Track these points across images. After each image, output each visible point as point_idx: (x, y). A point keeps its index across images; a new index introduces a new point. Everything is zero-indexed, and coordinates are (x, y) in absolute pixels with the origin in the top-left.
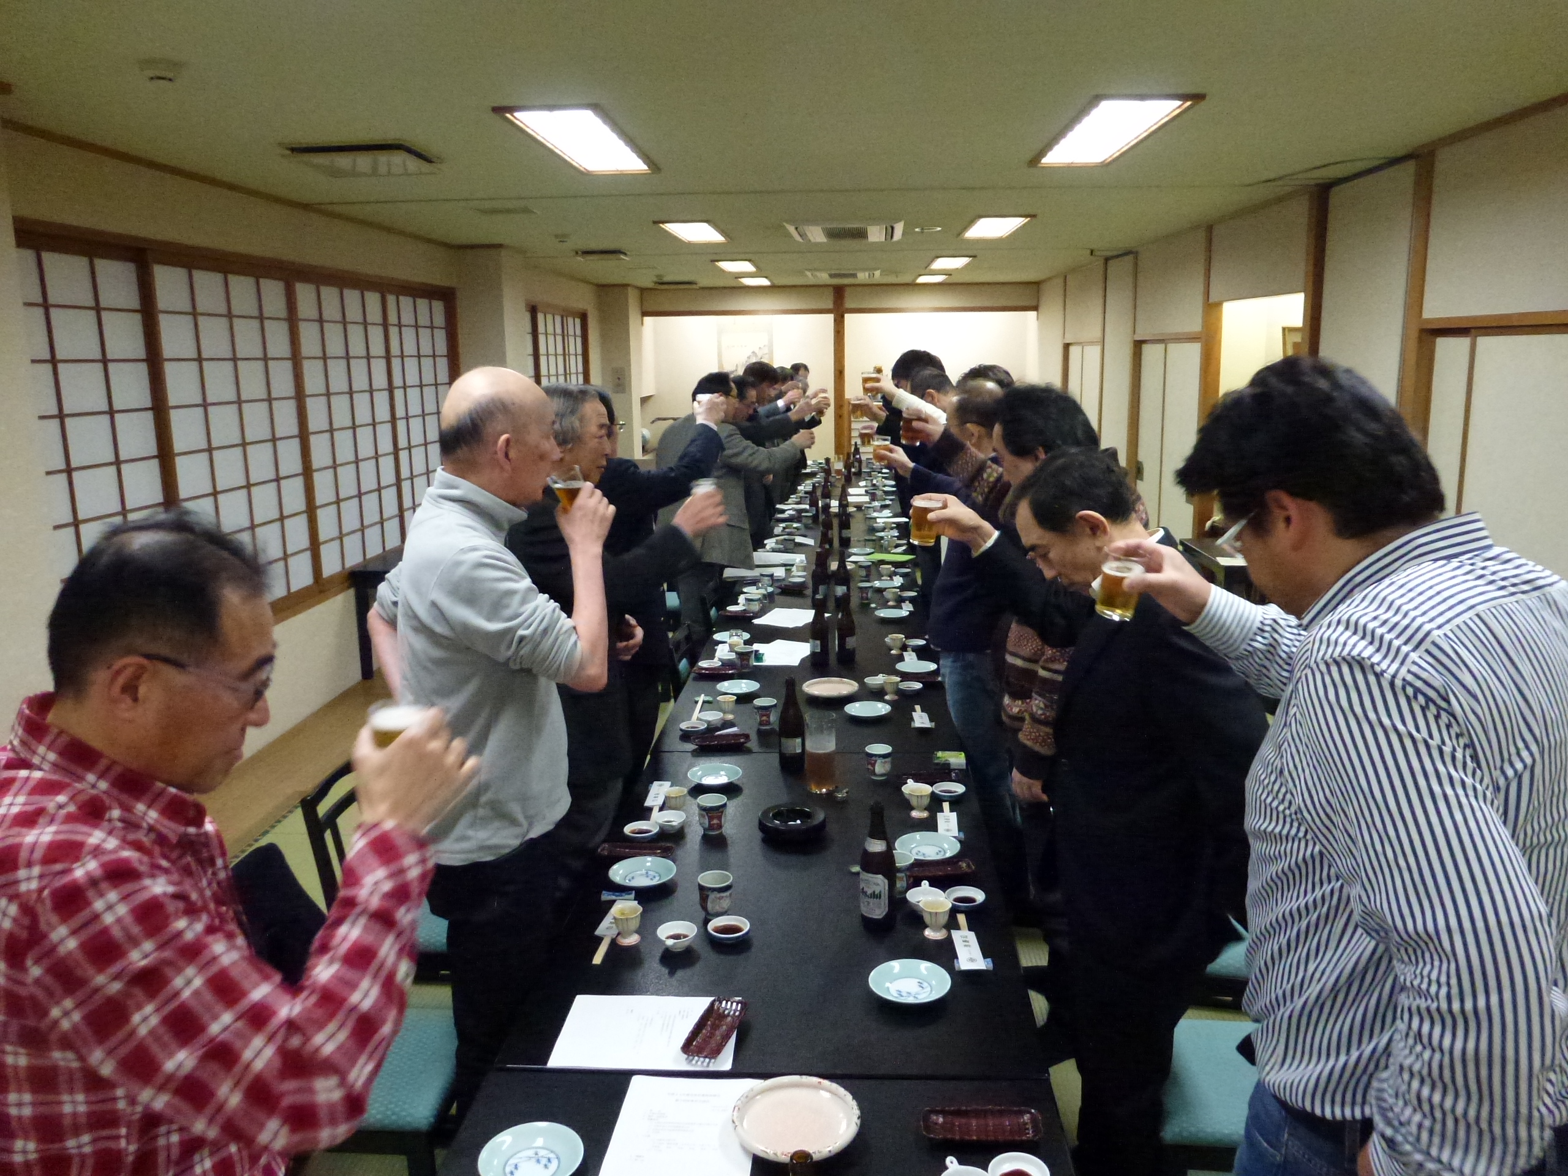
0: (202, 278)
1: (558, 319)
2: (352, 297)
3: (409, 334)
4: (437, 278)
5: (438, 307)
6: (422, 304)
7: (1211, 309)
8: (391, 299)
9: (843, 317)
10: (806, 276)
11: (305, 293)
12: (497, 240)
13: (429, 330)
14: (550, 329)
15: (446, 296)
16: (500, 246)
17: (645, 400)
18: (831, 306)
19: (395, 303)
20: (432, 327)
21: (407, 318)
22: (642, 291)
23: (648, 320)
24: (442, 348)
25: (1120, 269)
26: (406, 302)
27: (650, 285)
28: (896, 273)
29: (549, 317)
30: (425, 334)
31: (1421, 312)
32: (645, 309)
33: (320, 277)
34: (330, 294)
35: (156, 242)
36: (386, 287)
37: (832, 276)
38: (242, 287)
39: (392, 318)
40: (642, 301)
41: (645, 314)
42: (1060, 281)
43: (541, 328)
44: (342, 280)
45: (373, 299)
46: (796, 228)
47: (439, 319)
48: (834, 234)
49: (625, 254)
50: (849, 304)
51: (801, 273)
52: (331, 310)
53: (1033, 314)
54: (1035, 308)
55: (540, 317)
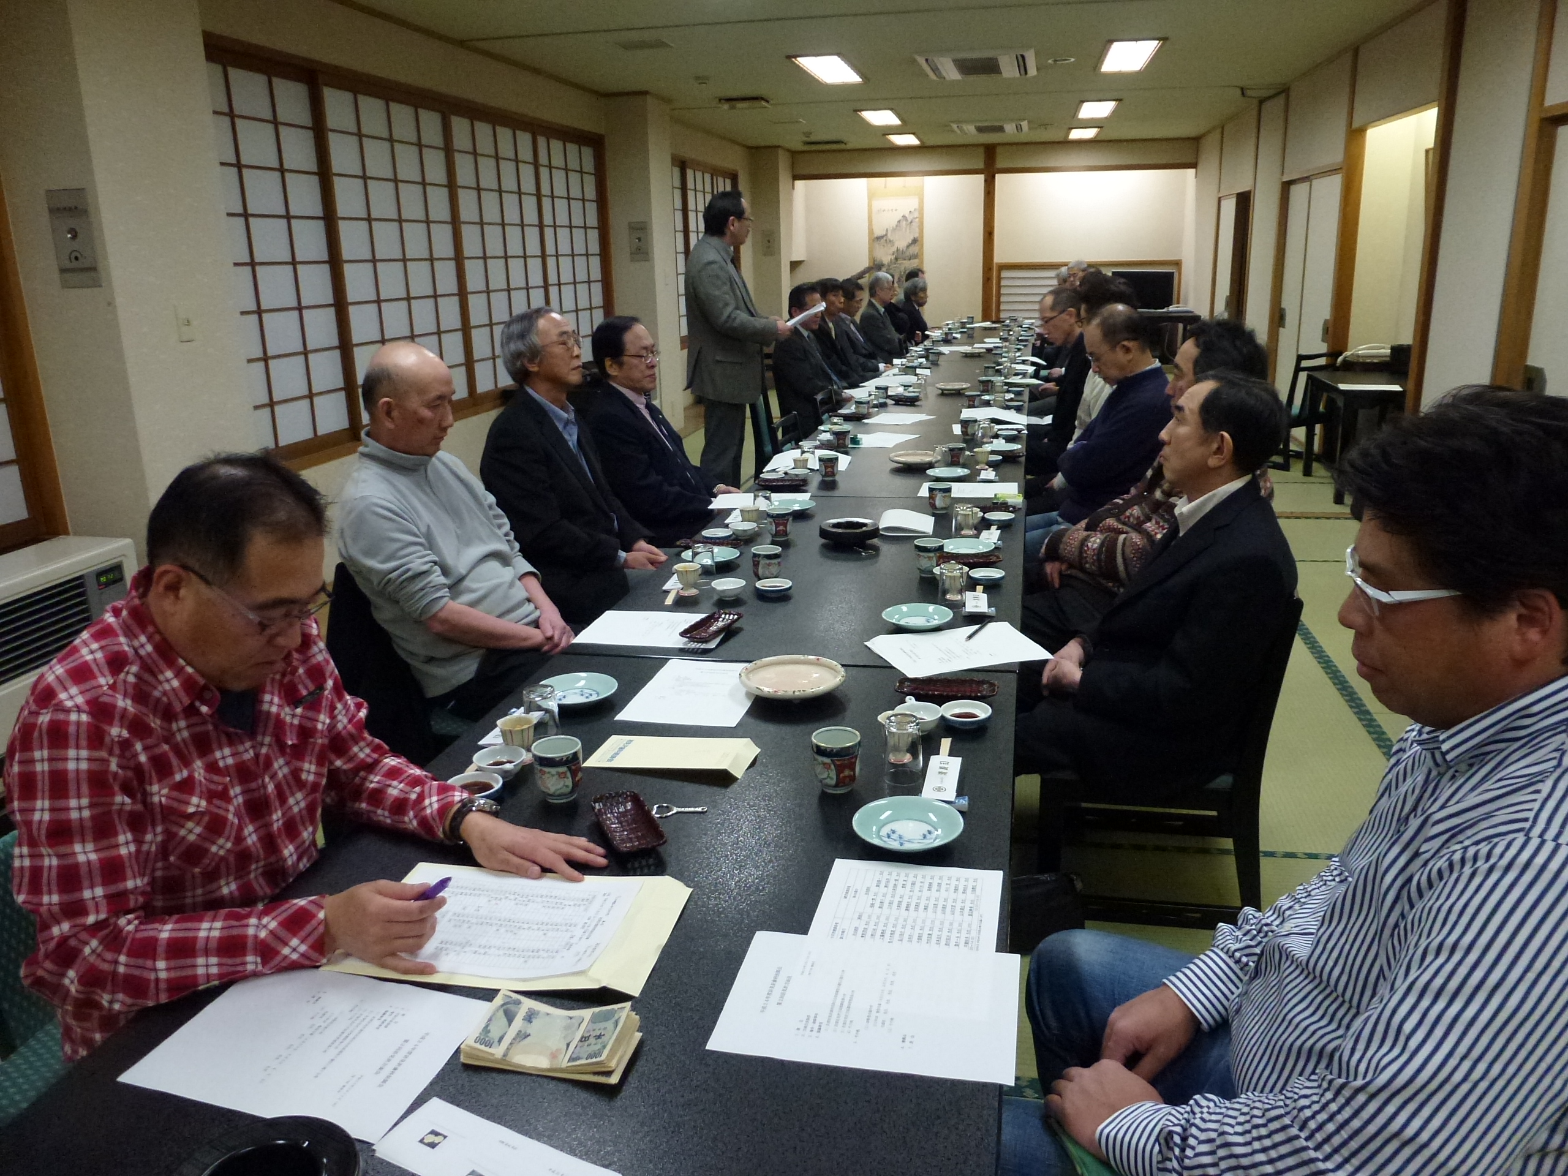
0: (365, 102)
1: (707, 177)
2: (504, 134)
3: (559, 176)
4: (588, 125)
5: (588, 153)
6: (572, 148)
7: (1355, 136)
8: (542, 141)
9: (994, 177)
10: (953, 131)
11: (460, 126)
12: (644, 88)
13: (579, 175)
14: (699, 187)
15: (595, 142)
16: (645, 93)
17: (795, 265)
18: (981, 165)
19: (545, 145)
20: (581, 172)
21: (558, 160)
22: (794, 154)
23: (799, 184)
24: (591, 193)
25: (1273, 109)
26: (556, 145)
27: (800, 147)
28: (1044, 126)
29: (699, 175)
30: (574, 178)
31: (1543, 99)
32: (796, 173)
33: (475, 112)
34: (483, 130)
35: (325, 64)
36: (538, 128)
37: (980, 130)
38: (402, 114)
39: (543, 159)
40: (793, 166)
41: (796, 177)
42: (1219, 131)
43: (690, 184)
44: (497, 118)
45: (524, 139)
46: (927, 60)
47: (589, 165)
48: (967, 67)
49: (767, 101)
50: (1000, 164)
51: (946, 127)
52: (485, 144)
53: (1191, 172)
54: (1193, 165)
55: (690, 173)
